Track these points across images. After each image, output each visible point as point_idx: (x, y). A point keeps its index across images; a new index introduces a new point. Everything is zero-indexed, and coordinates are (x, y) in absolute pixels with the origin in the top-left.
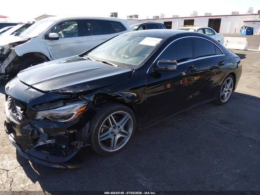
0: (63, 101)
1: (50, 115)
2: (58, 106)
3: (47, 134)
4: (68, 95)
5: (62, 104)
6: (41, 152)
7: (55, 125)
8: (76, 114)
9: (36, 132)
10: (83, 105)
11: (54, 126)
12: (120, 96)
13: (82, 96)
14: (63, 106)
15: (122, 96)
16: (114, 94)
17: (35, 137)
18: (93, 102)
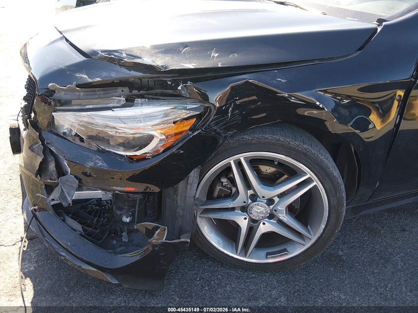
0: (126, 90)
1: (82, 126)
2: (109, 105)
3: (77, 182)
4: (148, 75)
5: (123, 99)
6: (64, 220)
7: (99, 160)
8: (161, 140)
9: (52, 166)
10: (184, 114)
11: (96, 163)
12: (318, 108)
13: (189, 83)
14: (123, 106)
15: (323, 109)
16: (297, 98)
17: (49, 181)
18: (221, 112)
